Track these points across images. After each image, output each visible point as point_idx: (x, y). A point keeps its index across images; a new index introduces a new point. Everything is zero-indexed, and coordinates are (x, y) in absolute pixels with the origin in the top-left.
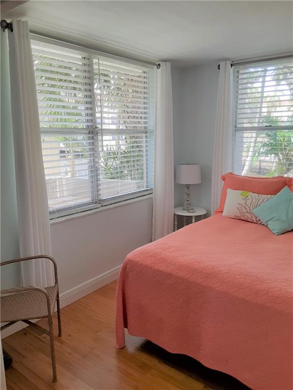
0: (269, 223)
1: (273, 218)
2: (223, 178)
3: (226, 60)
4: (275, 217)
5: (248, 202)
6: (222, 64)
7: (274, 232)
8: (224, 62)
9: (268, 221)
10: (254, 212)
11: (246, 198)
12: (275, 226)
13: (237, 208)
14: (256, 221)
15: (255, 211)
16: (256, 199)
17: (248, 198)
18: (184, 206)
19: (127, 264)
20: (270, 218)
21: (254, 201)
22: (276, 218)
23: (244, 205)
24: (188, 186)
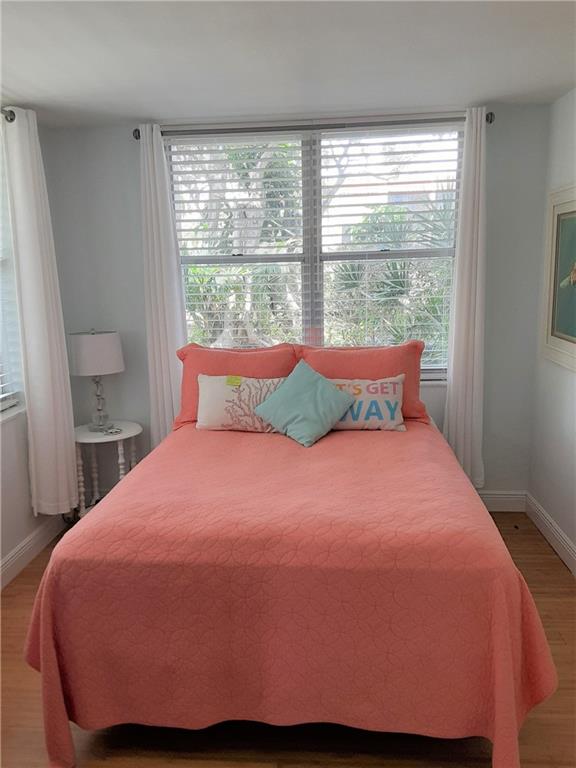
0: (289, 427)
1: (296, 418)
2: (182, 356)
3: (151, 121)
4: (298, 416)
5: (245, 396)
6: (144, 129)
7: (303, 441)
8: (148, 126)
9: (287, 424)
10: (257, 413)
11: (238, 390)
12: (302, 432)
13: (226, 409)
14: (262, 428)
15: (260, 410)
16: (256, 388)
17: (241, 389)
18: (91, 421)
19: (59, 574)
20: (288, 419)
21: (254, 392)
22: (299, 418)
23: (236, 401)
24: (97, 380)
